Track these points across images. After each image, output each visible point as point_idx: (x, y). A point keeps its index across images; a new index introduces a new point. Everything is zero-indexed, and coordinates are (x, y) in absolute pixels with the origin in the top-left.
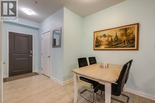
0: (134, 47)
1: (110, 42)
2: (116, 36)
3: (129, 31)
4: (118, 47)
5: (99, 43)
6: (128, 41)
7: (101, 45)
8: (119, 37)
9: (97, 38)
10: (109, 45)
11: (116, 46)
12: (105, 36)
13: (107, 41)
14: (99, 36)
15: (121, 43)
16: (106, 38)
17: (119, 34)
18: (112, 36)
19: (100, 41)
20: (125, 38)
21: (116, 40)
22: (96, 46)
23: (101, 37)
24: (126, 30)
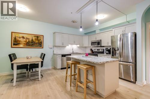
0: (41, 46)
1: (27, 43)
2: (32, 40)
3: (39, 38)
4: (33, 46)
5: (18, 42)
6: (39, 43)
7: (20, 44)
8: (34, 40)
9: (15, 38)
10: (27, 44)
11: (32, 45)
12: (23, 37)
13: (25, 41)
14: (17, 37)
15: (35, 44)
16: (25, 40)
17: (34, 38)
18: (29, 39)
19: (19, 41)
20: (37, 41)
21: (32, 41)
22: (14, 44)
23: (20, 38)
24: (38, 37)
